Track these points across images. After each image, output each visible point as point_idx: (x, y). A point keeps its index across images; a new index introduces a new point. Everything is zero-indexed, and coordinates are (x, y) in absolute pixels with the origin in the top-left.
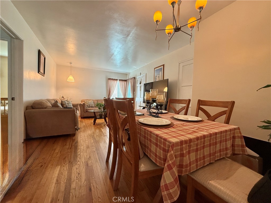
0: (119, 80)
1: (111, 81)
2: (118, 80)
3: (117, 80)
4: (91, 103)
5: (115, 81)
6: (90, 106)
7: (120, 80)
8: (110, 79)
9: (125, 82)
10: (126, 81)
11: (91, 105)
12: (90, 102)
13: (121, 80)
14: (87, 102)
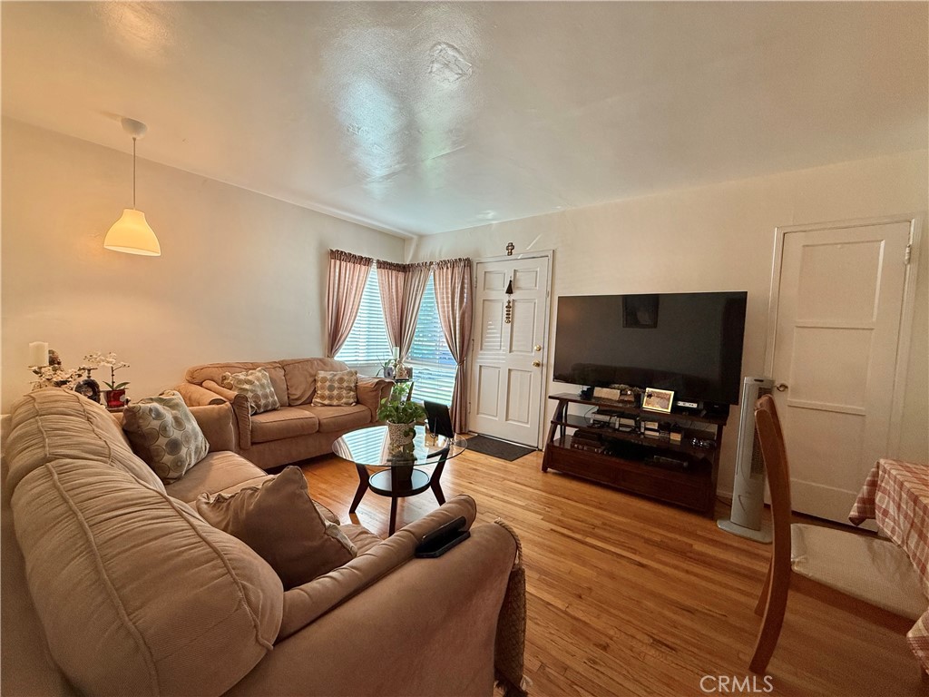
0: (378, 262)
1: (344, 264)
2: (374, 265)
3: (368, 261)
4: (262, 386)
5: (363, 267)
6: (258, 406)
7: (382, 265)
8: (336, 255)
9: (401, 275)
10: (404, 269)
11: (266, 397)
12: (258, 380)
13: (385, 263)
14: (240, 381)
